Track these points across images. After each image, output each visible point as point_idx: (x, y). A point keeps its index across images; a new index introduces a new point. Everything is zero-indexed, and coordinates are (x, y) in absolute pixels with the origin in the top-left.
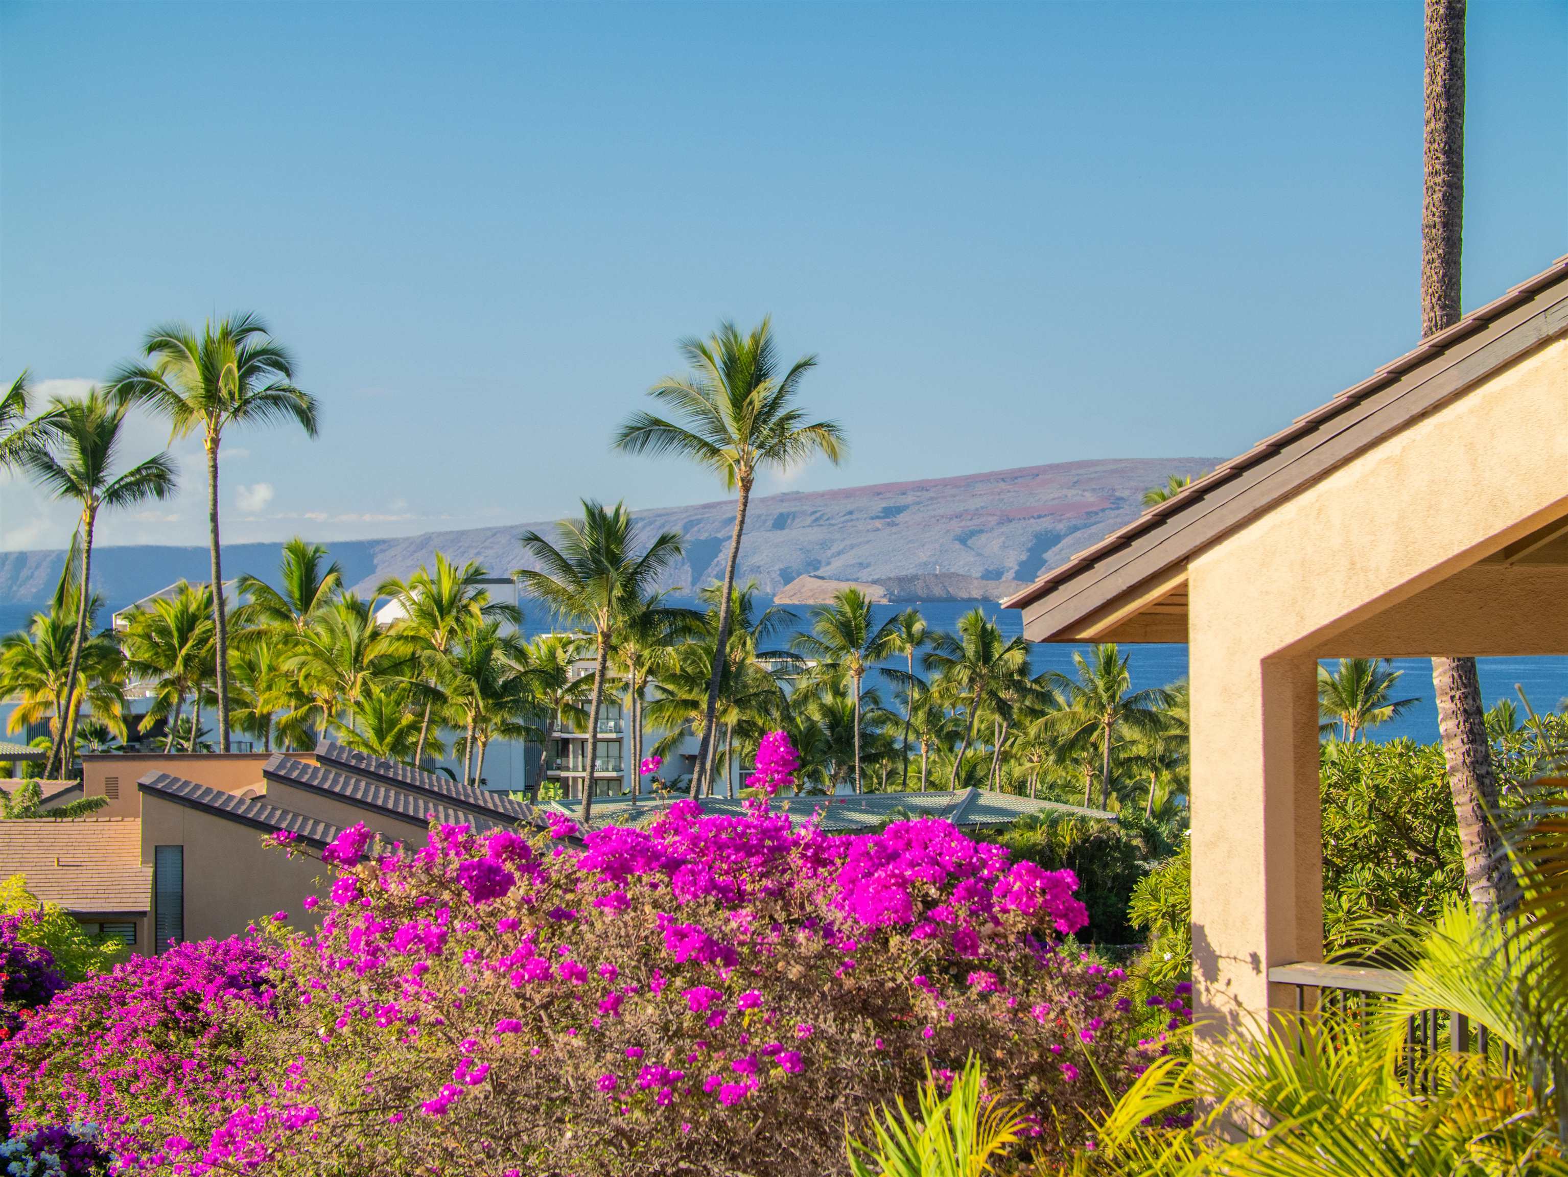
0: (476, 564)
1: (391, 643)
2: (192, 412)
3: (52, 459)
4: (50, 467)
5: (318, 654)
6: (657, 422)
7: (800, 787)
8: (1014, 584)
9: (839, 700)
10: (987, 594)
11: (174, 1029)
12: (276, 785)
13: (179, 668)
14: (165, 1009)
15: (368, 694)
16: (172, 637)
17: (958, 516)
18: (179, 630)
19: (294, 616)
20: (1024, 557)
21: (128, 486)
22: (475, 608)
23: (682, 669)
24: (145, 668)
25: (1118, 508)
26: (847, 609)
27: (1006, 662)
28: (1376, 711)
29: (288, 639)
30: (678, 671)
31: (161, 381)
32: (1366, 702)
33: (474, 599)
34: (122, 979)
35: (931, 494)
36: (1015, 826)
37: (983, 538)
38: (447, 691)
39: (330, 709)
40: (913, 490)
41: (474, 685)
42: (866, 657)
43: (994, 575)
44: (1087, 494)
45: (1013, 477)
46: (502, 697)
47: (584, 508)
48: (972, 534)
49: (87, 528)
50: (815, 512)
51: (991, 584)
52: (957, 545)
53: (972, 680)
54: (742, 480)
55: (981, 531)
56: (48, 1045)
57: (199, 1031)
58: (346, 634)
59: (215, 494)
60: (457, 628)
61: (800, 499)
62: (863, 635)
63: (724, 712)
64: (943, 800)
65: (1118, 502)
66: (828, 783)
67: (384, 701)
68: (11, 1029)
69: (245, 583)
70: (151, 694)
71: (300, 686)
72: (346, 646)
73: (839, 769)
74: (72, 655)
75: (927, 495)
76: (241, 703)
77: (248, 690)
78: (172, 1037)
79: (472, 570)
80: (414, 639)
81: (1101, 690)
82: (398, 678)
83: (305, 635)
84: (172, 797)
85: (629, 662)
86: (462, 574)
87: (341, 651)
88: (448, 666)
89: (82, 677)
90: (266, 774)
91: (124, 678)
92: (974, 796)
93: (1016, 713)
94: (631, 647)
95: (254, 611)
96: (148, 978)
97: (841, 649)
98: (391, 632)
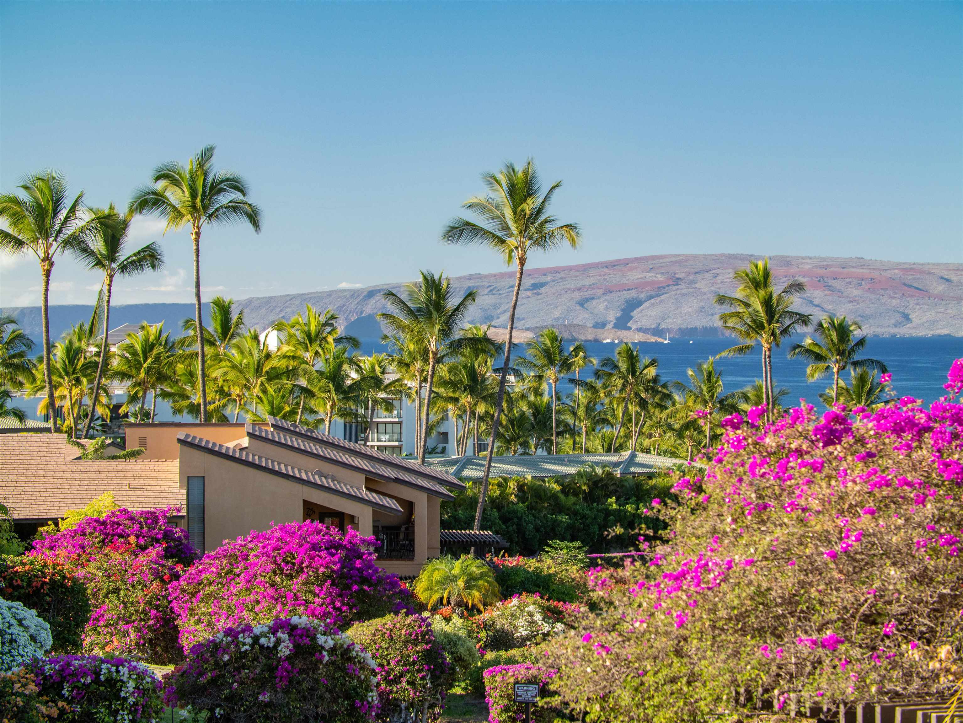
0: (331, 312)
1: (280, 360)
2: (184, 216)
3: (88, 246)
4: (86, 251)
5: (234, 367)
6: (468, 224)
7: (515, 452)
8: (613, 331)
9: (539, 398)
10: (598, 337)
11: (280, 574)
12: (253, 440)
13: (142, 375)
14: (275, 562)
15: (265, 392)
16: (139, 356)
17: (579, 289)
18: (143, 352)
19: (218, 343)
20: (619, 315)
21: (133, 263)
22: (330, 339)
23: (450, 379)
24: (123, 375)
25: (678, 285)
26: (548, 342)
27: (645, 375)
28: (874, 406)
29: (217, 358)
30: (448, 379)
31: (164, 197)
32: (867, 400)
33: (330, 333)
34: (245, 545)
35: (561, 275)
36: (659, 474)
37: (594, 302)
38: (315, 390)
39: (240, 400)
40: (551, 272)
41: (331, 386)
42: (560, 371)
43: (601, 325)
44: (659, 276)
45: (613, 265)
46: (349, 393)
47: (421, 276)
48: (587, 300)
49: (108, 288)
50: (490, 286)
51: (599, 331)
52: (578, 307)
53: (624, 386)
54: (520, 259)
55: (593, 299)
56: (200, 584)
57: (295, 576)
58: (251, 354)
59: (198, 266)
60: (320, 351)
61: (481, 278)
62: (558, 358)
63: (476, 404)
64: (614, 458)
65: (677, 281)
66: (533, 449)
67: (275, 396)
68: (171, 575)
69: (188, 324)
70: (126, 391)
71: (222, 387)
72: (251, 362)
73: (539, 440)
74: (79, 367)
75: (559, 276)
76: (184, 396)
77: (188, 388)
78: (278, 579)
79: (329, 316)
80: (294, 358)
81: (705, 392)
82: (285, 381)
83: (225, 355)
84: (198, 447)
85: (417, 374)
86: (323, 319)
87: (248, 365)
88: (315, 375)
89: (84, 380)
90: (249, 434)
91: (109, 381)
92: (633, 456)
93: (650, 407)
94: (418, 364)
95: (193, 340)
96: (261, 544)
97: (544, 366)
98: (279, 354)
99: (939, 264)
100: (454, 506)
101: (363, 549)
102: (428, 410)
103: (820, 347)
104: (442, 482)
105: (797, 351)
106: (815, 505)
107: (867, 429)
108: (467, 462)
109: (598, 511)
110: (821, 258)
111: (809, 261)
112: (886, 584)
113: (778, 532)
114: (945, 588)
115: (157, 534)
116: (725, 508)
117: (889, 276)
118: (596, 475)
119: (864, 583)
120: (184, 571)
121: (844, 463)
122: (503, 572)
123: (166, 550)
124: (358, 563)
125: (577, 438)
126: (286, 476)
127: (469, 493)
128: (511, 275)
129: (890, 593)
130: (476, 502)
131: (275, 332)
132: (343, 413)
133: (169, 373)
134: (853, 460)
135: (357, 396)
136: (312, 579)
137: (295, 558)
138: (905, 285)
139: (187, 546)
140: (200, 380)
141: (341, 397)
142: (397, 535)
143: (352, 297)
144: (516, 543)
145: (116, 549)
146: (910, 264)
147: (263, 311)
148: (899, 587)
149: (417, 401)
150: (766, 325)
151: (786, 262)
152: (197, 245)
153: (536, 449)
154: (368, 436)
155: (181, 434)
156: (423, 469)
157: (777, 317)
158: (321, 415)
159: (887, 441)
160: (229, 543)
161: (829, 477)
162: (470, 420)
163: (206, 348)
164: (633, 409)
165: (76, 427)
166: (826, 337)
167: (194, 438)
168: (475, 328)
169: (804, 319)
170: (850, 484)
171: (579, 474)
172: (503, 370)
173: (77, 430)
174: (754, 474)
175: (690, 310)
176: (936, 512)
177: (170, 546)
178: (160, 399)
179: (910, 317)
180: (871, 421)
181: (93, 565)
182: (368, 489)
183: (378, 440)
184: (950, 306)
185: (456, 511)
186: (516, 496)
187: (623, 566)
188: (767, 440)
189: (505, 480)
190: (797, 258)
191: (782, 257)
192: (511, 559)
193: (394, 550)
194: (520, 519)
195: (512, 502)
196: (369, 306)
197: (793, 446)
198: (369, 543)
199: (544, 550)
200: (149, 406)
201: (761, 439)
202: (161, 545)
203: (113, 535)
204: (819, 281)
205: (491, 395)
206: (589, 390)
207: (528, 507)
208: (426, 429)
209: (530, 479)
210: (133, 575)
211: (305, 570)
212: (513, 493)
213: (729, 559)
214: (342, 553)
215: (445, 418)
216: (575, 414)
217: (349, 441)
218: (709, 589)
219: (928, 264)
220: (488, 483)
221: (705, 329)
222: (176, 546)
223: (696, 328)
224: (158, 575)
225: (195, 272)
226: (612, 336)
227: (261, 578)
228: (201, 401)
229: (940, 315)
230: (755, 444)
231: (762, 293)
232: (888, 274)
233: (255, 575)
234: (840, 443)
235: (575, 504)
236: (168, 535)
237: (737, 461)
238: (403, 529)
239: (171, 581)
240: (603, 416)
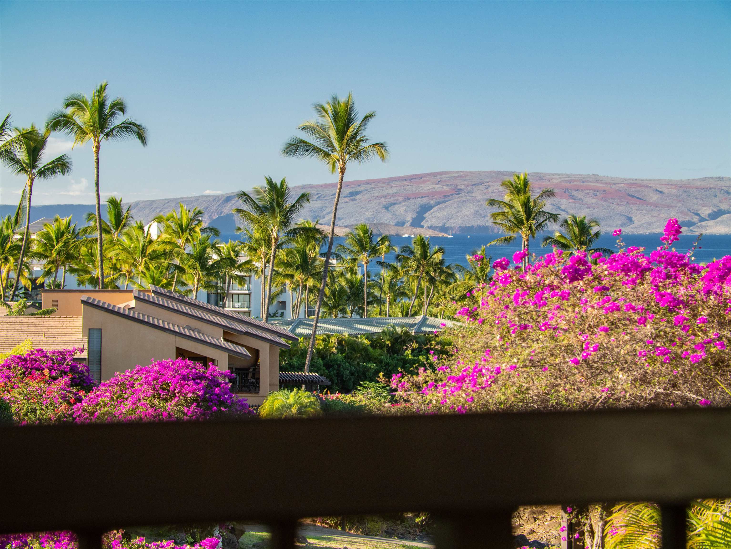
0: (198, 209)
1: (159, 245)
2: (87, 134)
3: (15, 156)
4: (14, 160)
5: (124, 249)
6: (303, 141)
7: (336, 316)
8: (410, 228)
9: (354, 276)
10: (399, 233)
11: (158, 398)
12: (139, 302)
13: (54, 255)
14: (154, 389)
15: (148, 269)
16: (53, 242)
17: (385, 196)
18: (56, 237)
19: (113, 231)
20: (415, 216)
21: (48, 169)
22: (197, 229)
23: (287, 261)
24: (41, 256)
25: (459, 194)
26: (361, 234)
27: (434, 259)
29: (112, 242)
30: (285, 261)
31: (73, 119)
33: (196, 225)
34: (132, 376)
35: (372, 186)
36: (444, 333)
37: (396, 207)
38: (185, 267)
39: (129, 275)
40: (364, 184)
41: (197, 264)
42: (370, 255)
43: (401, 224)
44: (445, 187)
45: (410, 179)
46: (211, 270)
47: (266, 180)
48: (391, 205)
49: (29, 188)
50: (318, 194)
51: (400, 228)
52: (384, 210)
53: (418, 266)
54: (341, 168)
55: (395, 204)
57: (169, 400)
58: (138, 240)
59: (98, 172)
60: (190, 238)
61: (311, 187)
62: (368, 245)
63: (306, 280)
64: (410, 321)
65: (459, 191)
66: (349, 314)
67: (155, 271)
68: (75, 399)
69: (90, 217)
70: (43, 267)
71: (115, 264)
72: (138, 246)
73: (354, 308)
74: (7, 249)
75: (370, 186)
76: (87, 272)
77: (90, 266)
78: (156, 402)
79: (197, 211)
80: (170, 243)
81: (479, 272)
82: (163, 261)
83: (118, 240)
84: (97, 307)
85: (262, 256)
86: (191, 215)
87: (135, 248)
88: (186, 256)
89: (11, 259)
90: (135, 298)
91: (30, 260)
92: (425, 319)
93: (437, 283)
94: (263, 249)
95: (93, 229)
96: (144, 376)
97: (358, 252)
98: (159, 240)
99: (654, 180)
100: (290, 355)
101: (221, 380)
102: (270, 285)
103: (565, 238)
104: (280, 335)
105: (548, 241)
106: (563, 325)
107: (603, 270)
108: (300, 323)
109: (398, 360)
110: (567, 175)
111: (558, 177)
112: (616, 384)
113: (535, 346)
114: (660, 389)
115: (65, 368)
116: (495, 328)
117: (617, 188)
118: (397, 333)
119: (599, 384)
120: (85, 396)
121: (585, 295)
122: (326, 404)
123: (72, 380)
124: (217, 391)
125: (383, 307)
126: (163, 329)
127: (301, 346)
128: (333, 185)
129: (619, 392)
130: (306, 352)
131: (156, 224)
132: (207, 286)
133: (76, 254)
134: (592, 292)
135: (217, 272)
136: (182, 402)
137: (169, 386)
138: (629, 195)
139: (88, 377)
140: (99, 258)
141: (205, 273)
142: (247, 376)
143: (214, 201)
144: (336, 384)
145: (34, 379)
146: (633, 180)
147: (147, 211)
148: (625, 386)
149: (263, 278)
150: (525, 221)
151: (540, 177)
152: (97, 156)
153: (351, 314)
154: (225, 303)
155: (84, 297)
156: (267, 326)
157: (533, 215)
158: (190, 287)
159: (618, 278)
160: (120, 375)
161: (574, 306)
162: (302, 292)
163: (104, 235)
164: (425, 284)
165: (4, 294)
166: (570, 231)
167: (94, 300)
168: (307, 222)
169: (553, 217)
170: (589, 309)
171: (384, 332)
172: (327, 255)
173: (5, 297)
174: (517, 303)
175: (468, 213)
176: (654, 331)
177: (75, 377)
178: (68, 274)
179: (633, 219)
180: (606, 264)
181: (16, 391)
182: (225, 339)
183: (233, 307)
184: (663, 211)
185: (291, 359)
186: (336, 349)
187: (417, 374)
188: (527, 277)
189: (329, 336)
190: (549, 174)
191: (538, 174)
192: (332, 395)
193: (244, 386)
194: (339, 366)
195: (333, 353)
196: (227, 208)
197: (547, 282)
198: (225, 375)
199: (357, 389)
200: (60, 279)
201: (523, 276)
202: (68, 376)
203: (31, 369)
204: (565, 192)
205: (319, 273)
206: (392, 270)
207: (345, 357)
208: (269, 299)
209: (347, 336)
210: (47, 399)
211: (177, 395)
212: (334, 346)
213: (498, 366)
214: (205, 383)
215: (283, 291)
216: (381, 288)
217: (211, 304)
218: (483, 388)
219: (647, 180)
220: (315, 339)
221: (479, 227)
222: (80, 377)
223: (472, 226)
224: (65, 399)
225: (95, 176)
226: (409, 232)
227: (143, 401)
228: (100, 275)
229: (655, 219)
230: (519, 280)
231: (522, 197)
232: (617, 187)
233: (139, 398)
234: (582, 279)
235: (380, 355)
236: (73, 369)
237: (505, 293)
238: (251, 370)
239: (75, 403)
240: (402, 290)
